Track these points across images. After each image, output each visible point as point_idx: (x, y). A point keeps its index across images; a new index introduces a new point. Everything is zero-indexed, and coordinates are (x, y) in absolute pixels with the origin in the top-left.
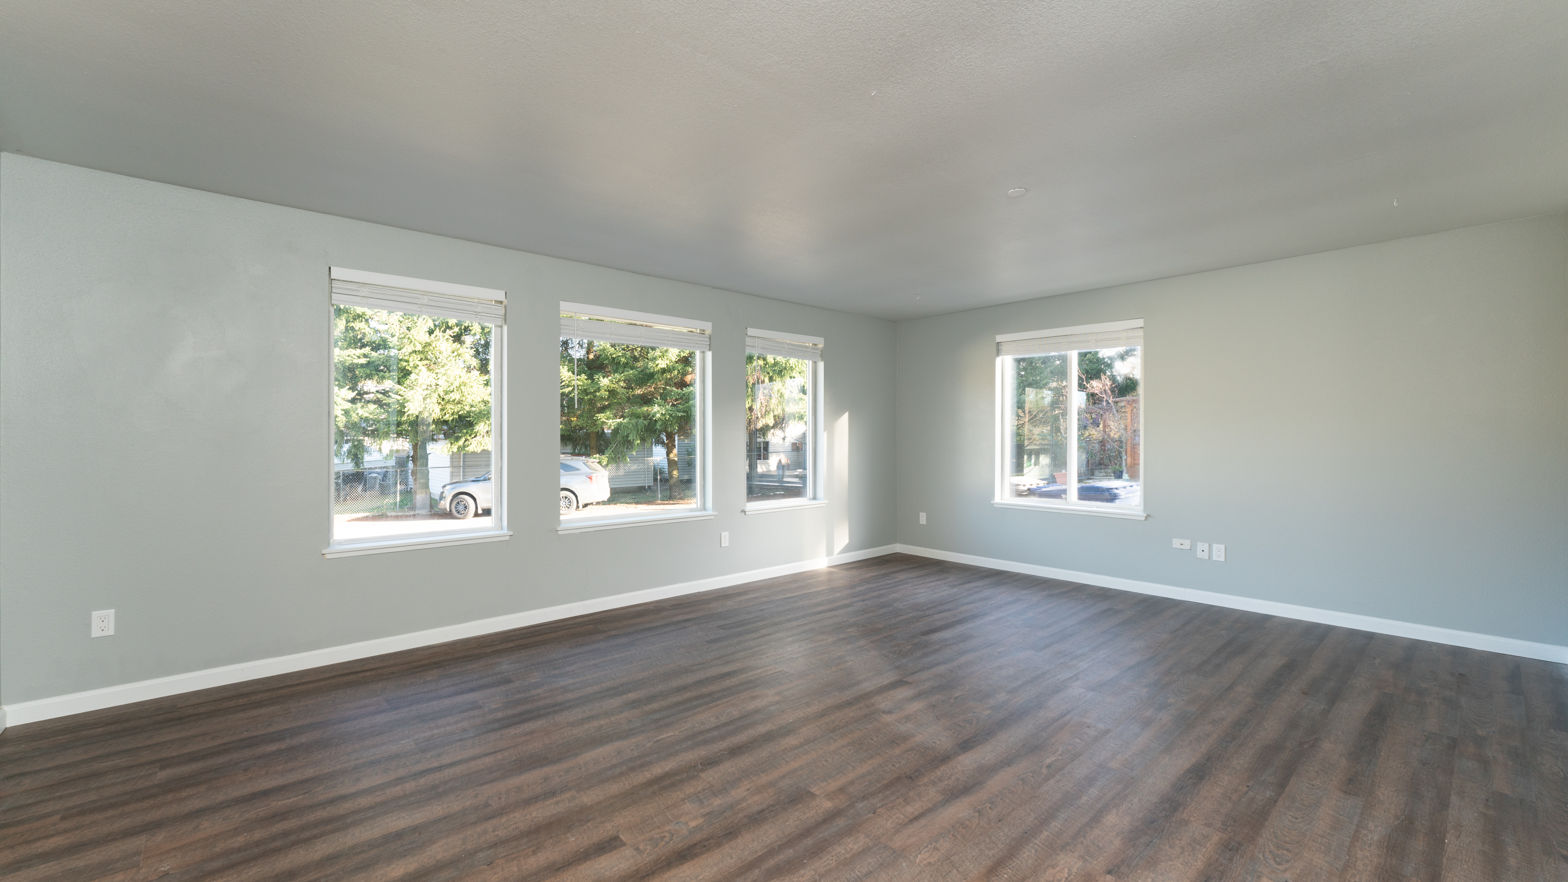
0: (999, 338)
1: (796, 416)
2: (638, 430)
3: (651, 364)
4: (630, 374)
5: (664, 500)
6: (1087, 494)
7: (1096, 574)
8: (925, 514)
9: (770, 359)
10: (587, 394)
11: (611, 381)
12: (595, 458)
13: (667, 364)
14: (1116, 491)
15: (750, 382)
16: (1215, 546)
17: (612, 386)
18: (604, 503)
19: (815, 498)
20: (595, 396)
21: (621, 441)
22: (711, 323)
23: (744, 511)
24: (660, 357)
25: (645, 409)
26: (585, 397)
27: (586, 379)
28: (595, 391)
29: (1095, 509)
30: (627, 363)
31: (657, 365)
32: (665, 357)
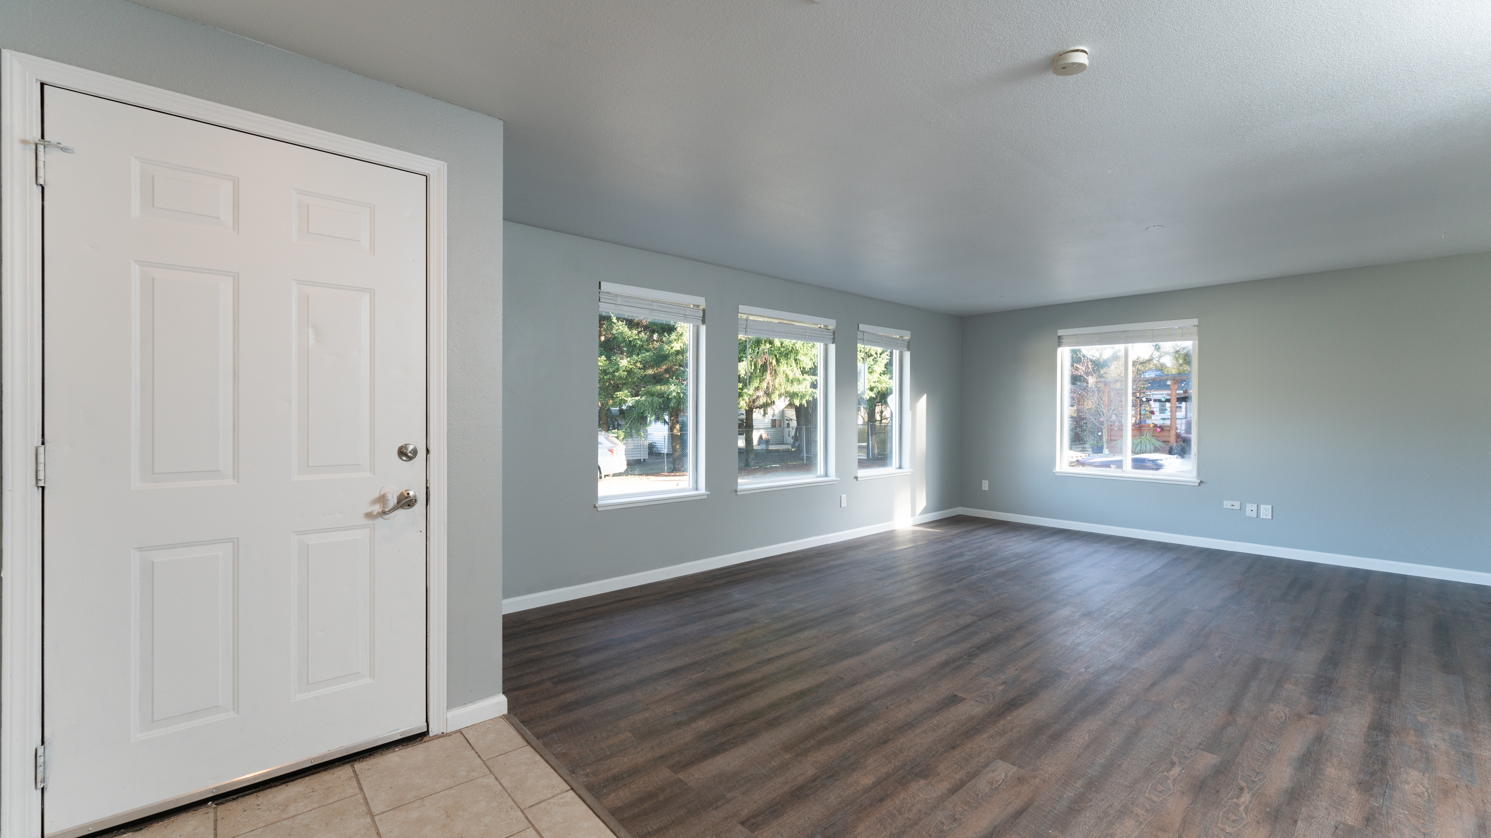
0: (1061, 332)
1: (799, 395)
2: (653, 408)
3: (666, 347)
4: (647, 356)
5: (670, 472)
6: (1139, 464)
7: (1153, 530)
8: (987, 482)
9: (777, 343)
10: (606, 374)
11: (629, 362)
12: (614, 433)
13: (681, 347)
14: (1160, 462)
15: (759, 364)
16: (1262, 507)
17: (631, 367)
18: (620, 474)
19: (900, 467)
20: (614, 376)
21: (637, 417)
22: (835, 321)
23: (856, 478)
24: (675, 341)
25: (658, 387)
26: (605, 377)
27: (605, 361)
28: (614, 372)
29: (1150, 476)
30: (642, 346)
31: (672, 348)
32: (680, 340)
